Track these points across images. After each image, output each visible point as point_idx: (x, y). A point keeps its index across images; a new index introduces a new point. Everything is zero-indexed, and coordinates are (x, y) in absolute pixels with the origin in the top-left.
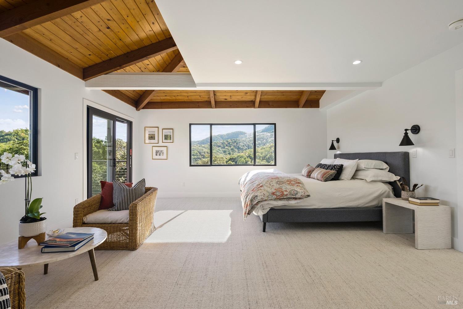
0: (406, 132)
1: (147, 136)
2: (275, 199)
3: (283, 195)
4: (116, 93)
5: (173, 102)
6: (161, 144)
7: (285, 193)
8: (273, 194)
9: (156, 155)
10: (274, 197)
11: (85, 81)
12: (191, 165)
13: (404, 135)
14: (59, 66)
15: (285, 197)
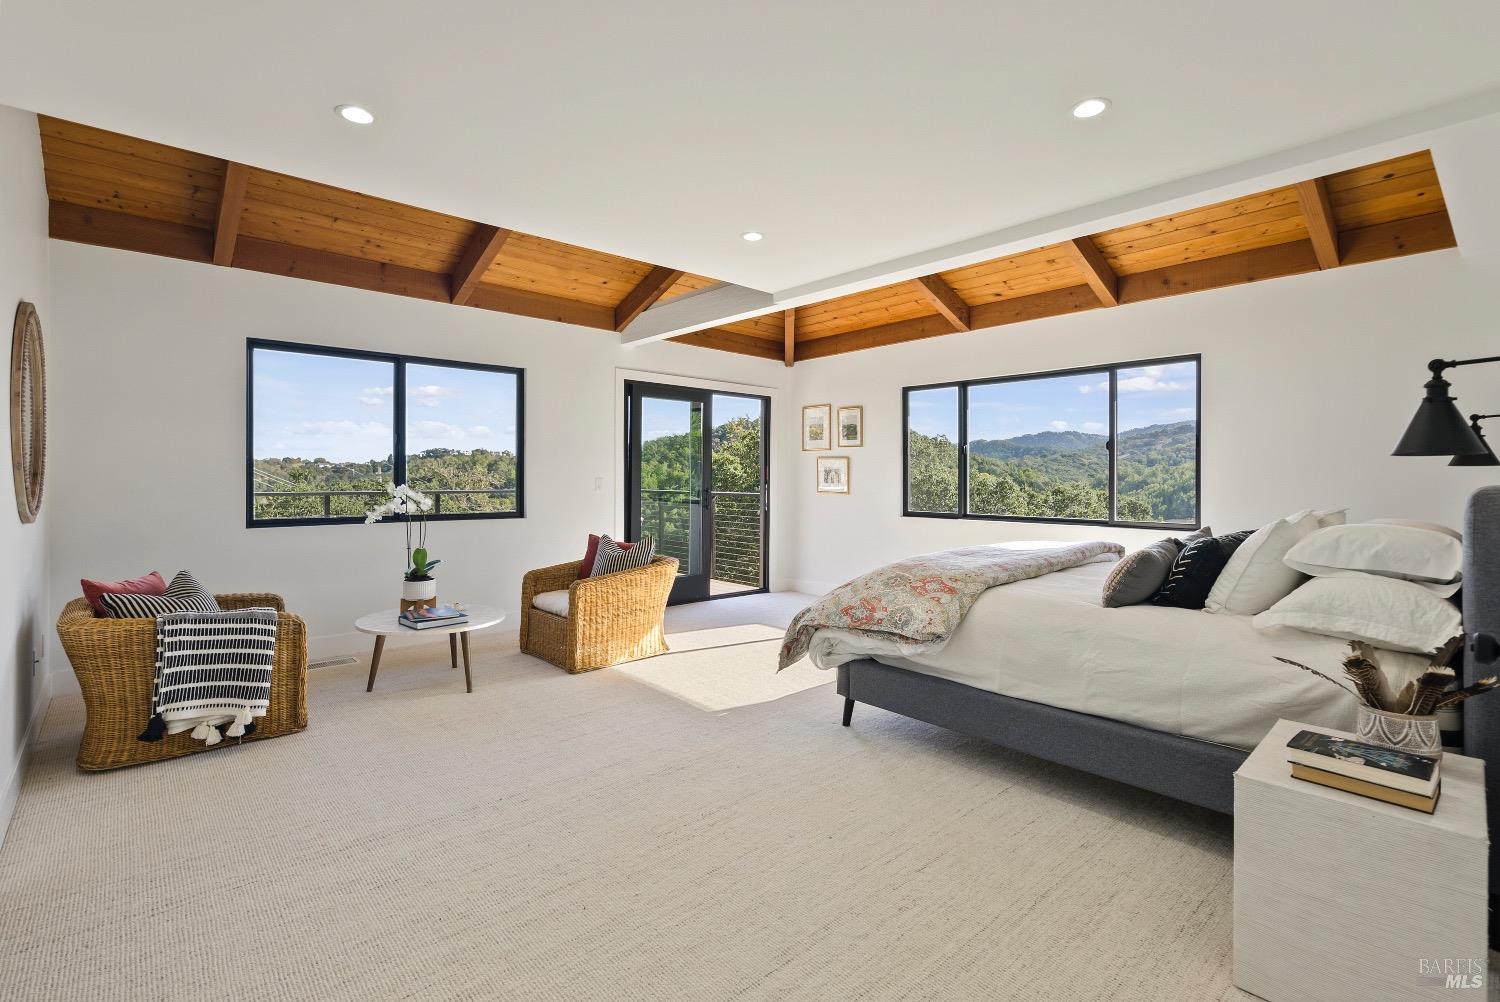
0: (1437, 377)
1: (807, 434)
2: (851, 629)
3: (869, 619)
4: (709, 337)
5: (860, 332)
6: (837, 451)
7: (878, 615)
8: (846, 611)
9: (826, 480)
10: (847, 620)
11: (621, 331)
12: (906, 513)
13: (1425, 395)
14: (560, 320)
15: (875, 628)
